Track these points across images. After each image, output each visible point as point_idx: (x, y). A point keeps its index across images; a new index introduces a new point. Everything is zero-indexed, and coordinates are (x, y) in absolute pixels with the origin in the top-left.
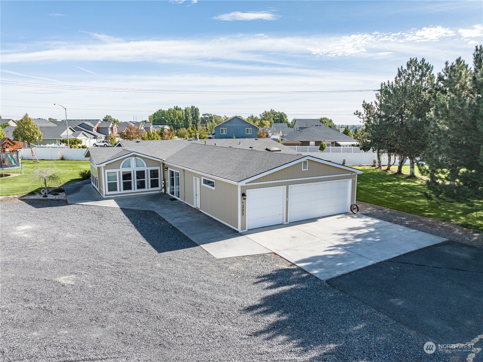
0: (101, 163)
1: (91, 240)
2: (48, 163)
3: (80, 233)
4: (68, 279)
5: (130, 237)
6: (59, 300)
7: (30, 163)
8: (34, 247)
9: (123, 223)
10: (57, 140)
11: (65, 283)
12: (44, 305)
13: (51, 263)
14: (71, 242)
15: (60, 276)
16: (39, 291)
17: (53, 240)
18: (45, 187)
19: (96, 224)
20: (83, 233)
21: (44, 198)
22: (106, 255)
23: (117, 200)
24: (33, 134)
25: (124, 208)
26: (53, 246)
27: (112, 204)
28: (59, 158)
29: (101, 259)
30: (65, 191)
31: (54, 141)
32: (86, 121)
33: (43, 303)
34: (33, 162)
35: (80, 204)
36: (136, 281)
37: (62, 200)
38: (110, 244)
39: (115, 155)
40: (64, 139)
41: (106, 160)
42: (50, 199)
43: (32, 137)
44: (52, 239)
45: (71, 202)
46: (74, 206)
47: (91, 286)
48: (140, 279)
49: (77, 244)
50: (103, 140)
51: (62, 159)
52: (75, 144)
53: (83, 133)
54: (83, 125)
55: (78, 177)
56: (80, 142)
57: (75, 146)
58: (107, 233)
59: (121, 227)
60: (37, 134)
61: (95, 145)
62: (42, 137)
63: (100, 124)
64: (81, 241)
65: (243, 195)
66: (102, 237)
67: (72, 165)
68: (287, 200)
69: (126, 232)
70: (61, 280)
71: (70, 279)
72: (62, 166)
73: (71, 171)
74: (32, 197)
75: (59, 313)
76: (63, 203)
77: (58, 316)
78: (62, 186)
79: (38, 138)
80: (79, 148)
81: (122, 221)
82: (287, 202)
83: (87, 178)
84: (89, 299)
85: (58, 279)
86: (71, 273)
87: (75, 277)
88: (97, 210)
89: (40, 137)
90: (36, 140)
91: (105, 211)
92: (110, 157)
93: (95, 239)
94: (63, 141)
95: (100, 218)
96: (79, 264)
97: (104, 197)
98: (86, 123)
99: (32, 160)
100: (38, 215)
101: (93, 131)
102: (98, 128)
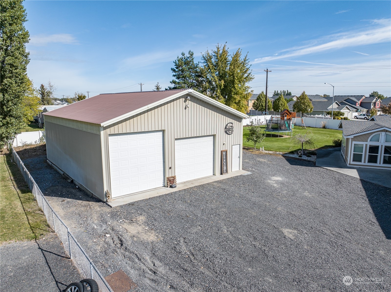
0: (350, 135)
1: (322, 203)
2: (312, 130)
3: (316, 194)
4: (291, 233)
5: (360, 211)
6: (277, 249)
7: (299, 129)
8: (277, 196)
9: (358, 194)
10: (324, 112)
11: (287, 235)
12: (265, 248)
13: (283, 214)
14: (306, 200)
15: (286, 228)
16: (266, 234)
17: (292, 195)
18: (301, 148)
19: (333, 189)
20: (318, 195)
21: (299, 158)
22: (331, 222)
23: (360, 171)
24: (306, 107)
25: (364, 180)
26: (291, 199)
27: (354, 173)
28: (321, 127)
29: (325, 223)
30: (317, 155)
31: (322, 113)
32: (351, 97)
33: (265, 246)
34: (302, 128)
35: (325, 168)
36: (350, 260)
37: (312, 161)
38: (338, 213)
39: (365, 129)
40: (329, 111)
41: (355, 132)
42: (303, 159)
43: (306, 109)
44: (292, 193)
45: (319, 165)
46: (320, 168)
47: (306, 247)
48: (356, 260)
49: (309, 204)
50: (364, 113)
51: (324, 127)
52: (338, 116)
53: (347, 107)
54: (348, 100)
55: (331, 144)
56: (342, 114)
57: (338, 117)
58: (339, 201)
59: (354, 198)
60: (309, 107)
61: (356, 118)
62: (312, 110)
63: (364, 99)
64: (314, 201)
66: (333, 203)
67: (330, 133)
69: (358, 204)
70: (285, 232)
71: (292, 233)
72: (322, 133)
73: (328, 138)
74: (291, 156)
75: (272, 261)
76: (312, 164)
77: (271, 262)
78: (316, 150)
79: (309, 110)
80: (342, 119)
81: (358, 193)
83: (339, 146)
84: (300, 259)
85: (283, 229)
86: (295, 229)
87: (296, 233)
88: (338, 176)
89: (311, 109)
90: (308, 111)
91: (344, 179)
92: (360, 130)
93: (327, 203)
94: (328, 113)
95: (338, 184)
96: (304, 222)
97: (348, 165)
98: (351, 98)
99: (301, 126)
100: (290, 171)
101: (356, 105)
102: (361, 103)
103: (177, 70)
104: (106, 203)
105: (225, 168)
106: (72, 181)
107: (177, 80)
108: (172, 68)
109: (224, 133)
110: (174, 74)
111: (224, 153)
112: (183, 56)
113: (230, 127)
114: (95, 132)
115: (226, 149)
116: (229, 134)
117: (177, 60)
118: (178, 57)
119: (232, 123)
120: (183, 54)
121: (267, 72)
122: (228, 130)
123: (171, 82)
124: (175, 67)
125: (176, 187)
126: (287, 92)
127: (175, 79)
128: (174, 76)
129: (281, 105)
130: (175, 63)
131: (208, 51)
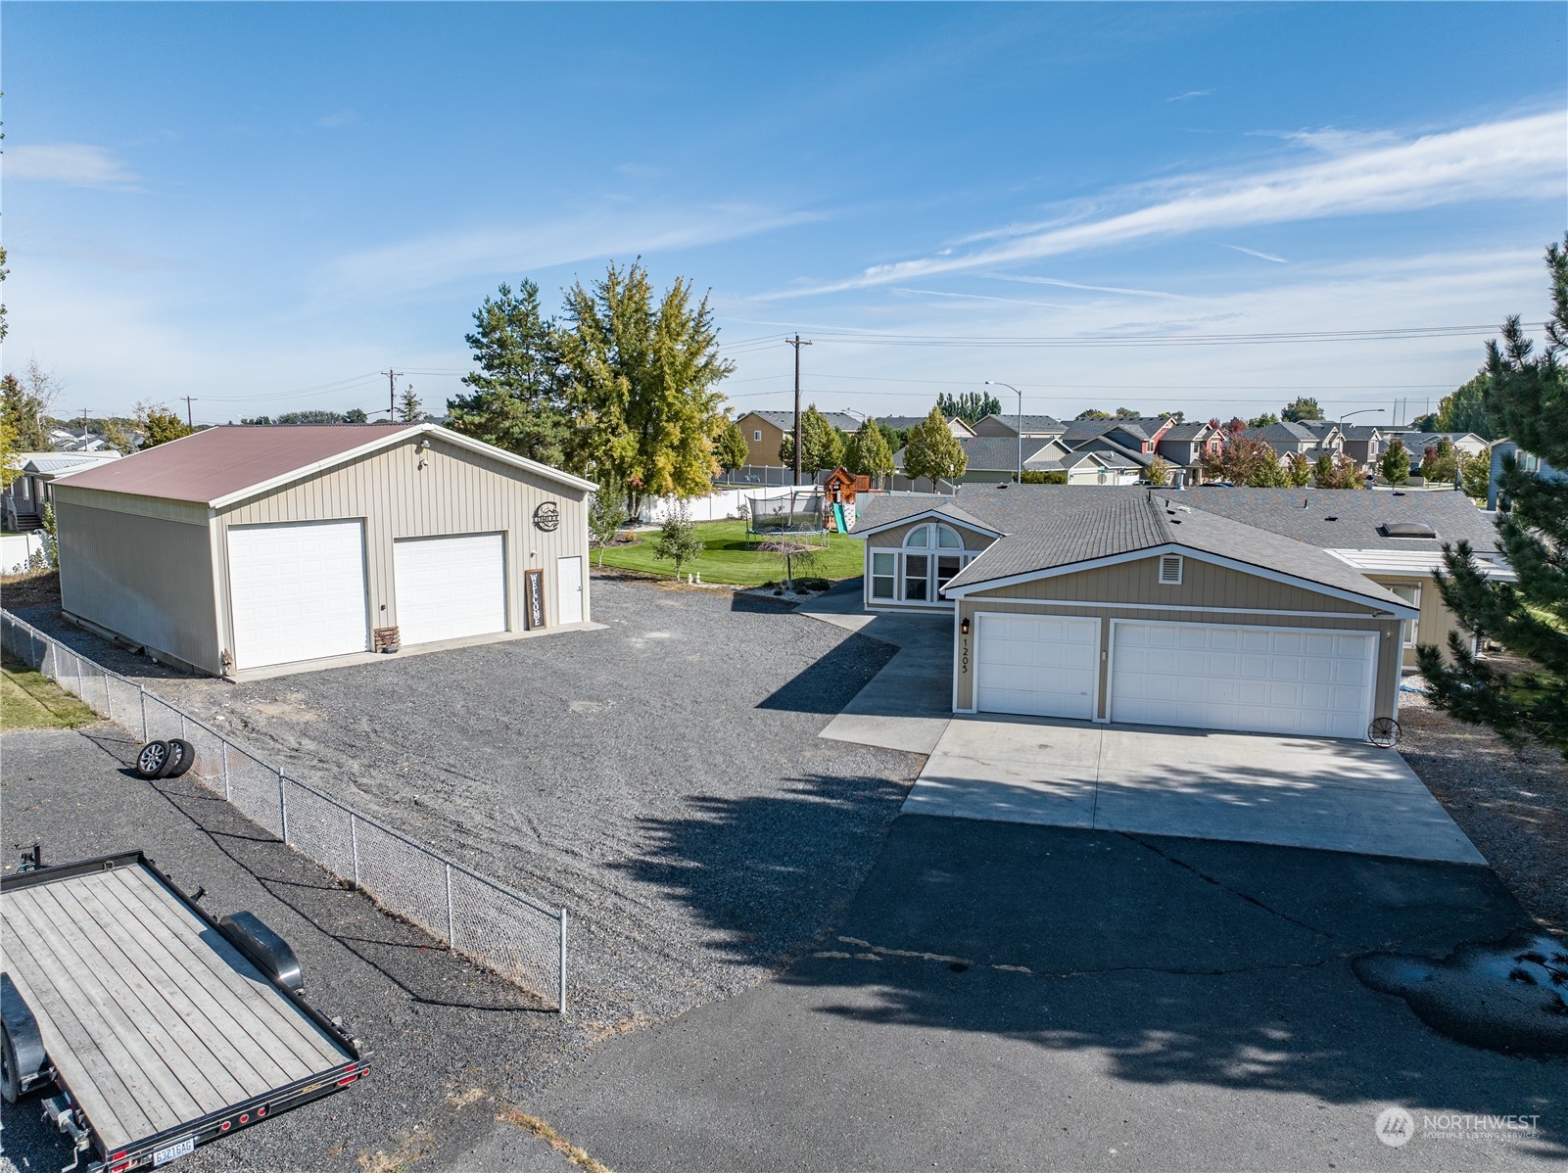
3: (714, 657)
5: (769, 678)
15: (583, 700)
23: (881, 618)
24: (942, 458)
25: (863, 634)
30: (831, 590)
31: (1007, 477)
32: (1129, 423)
41: (875, 525)
45: (800, 610)
53: (1091, 458)
54: (1117, 435)
60: (951, 458)
63: (1170, 430)
65: (966, 623)
68: (1104, 658)
69: (780, 670)
74: (759, 593)
76: (787, 609)
79: (952, 469)
82: (1104, 665)
86: (599, 700)
89: (960, 466)
90: (948, 471)
97: (866, 609)
98: (1127, 427)
101: (1141, 452)
102: (1160, 443)
103: (485, 340)
104: (224, 678)
105: (537, 615)
106: (141, 651)
107: (486, 374)
108: (468, 335)
109: (532, 526)
110: (478, 352)
111: (534, 578)
112: (504, 297)
113: (550, 513)
114: (197, 522)
115: (540, 567)
116: (548, 531)
117: (484, 311)
118: (487, 301)
119: (555, 504)
120: (505, 291)
121: (797, 347)
122: (543, 521)
123: (464, 380)
124: (479, 333)
125: (396, 651)
126: (983, 398)
127: (478, 368)
128: (478, 358)
129: (869, 450)
130: (478, 318)
131: (578, 286)
